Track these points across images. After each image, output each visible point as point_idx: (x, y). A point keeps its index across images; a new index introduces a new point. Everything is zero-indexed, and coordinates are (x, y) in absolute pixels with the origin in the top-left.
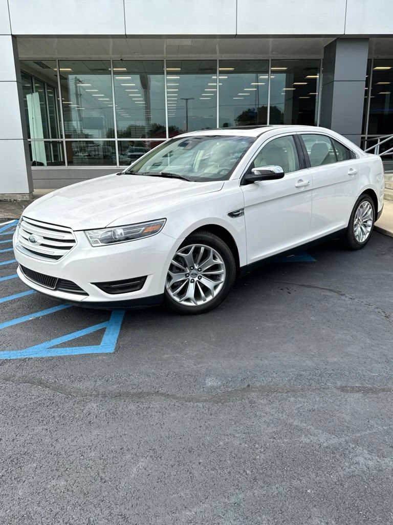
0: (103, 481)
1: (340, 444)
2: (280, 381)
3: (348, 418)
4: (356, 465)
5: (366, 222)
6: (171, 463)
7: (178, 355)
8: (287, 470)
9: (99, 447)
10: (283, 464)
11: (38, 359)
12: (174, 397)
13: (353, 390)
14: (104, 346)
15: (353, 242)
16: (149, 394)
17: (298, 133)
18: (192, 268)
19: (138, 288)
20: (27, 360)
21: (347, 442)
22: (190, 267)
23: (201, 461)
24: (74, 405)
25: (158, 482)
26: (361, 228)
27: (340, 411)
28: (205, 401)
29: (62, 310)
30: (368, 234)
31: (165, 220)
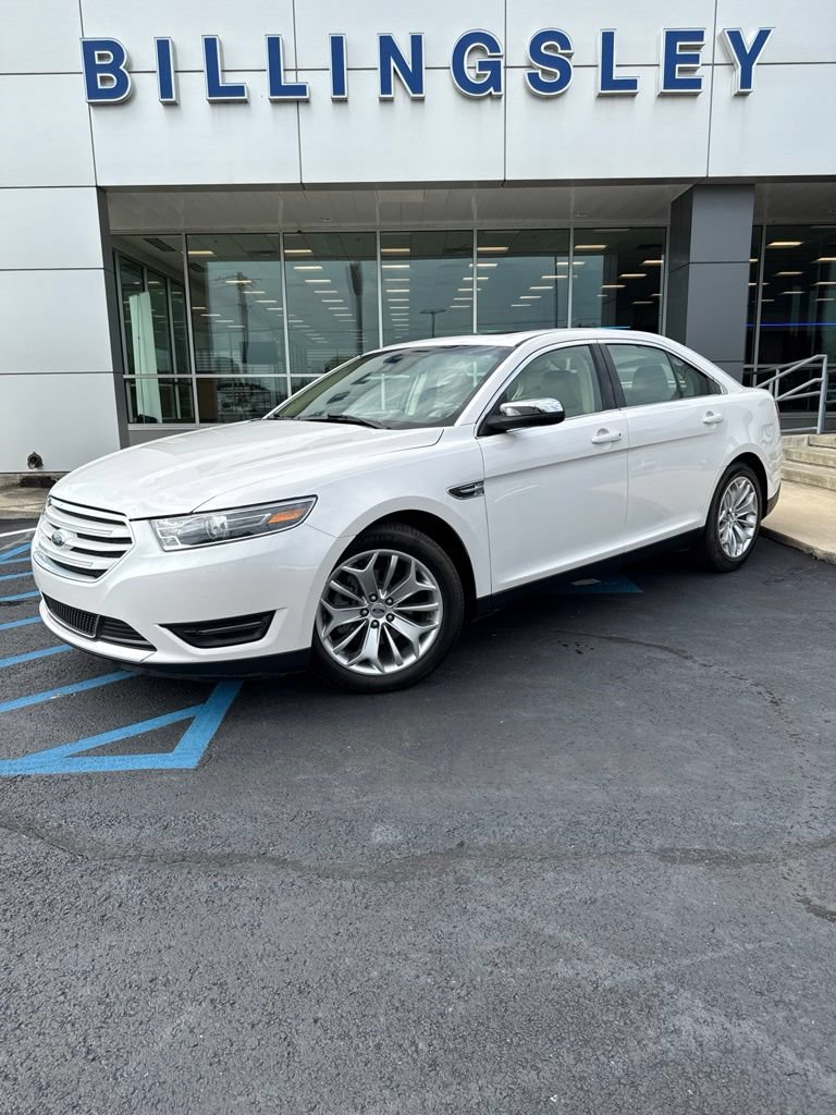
0: (91, 1057)
1: (643, 983)
2: (530, 834)
3: (667, 921)
4: (673, 1035)
5: (744, 517)
6: (254, 1017)
7: (326, 776)
8: (510, 1045)
9: (106, 974)
10: (503, 1026)
11: (40, 779)
12: (296, 865)
13: (688, 857)
14: (179, 754)
15: (718, 556)
16: (244, 858)
17: (600, 342)
18: (374, 598)
19: (257, 635)
20: (19, 779)
21: (657, 977)
22: (370, 597)
23: (320, 1015)
24: (82, 877)
25: (211, 1065)
26: (734, 529)
27: (652, 903)
28: (361, 876)
29: (119, 682)
30: (749, 541)
31: (314, 499)
